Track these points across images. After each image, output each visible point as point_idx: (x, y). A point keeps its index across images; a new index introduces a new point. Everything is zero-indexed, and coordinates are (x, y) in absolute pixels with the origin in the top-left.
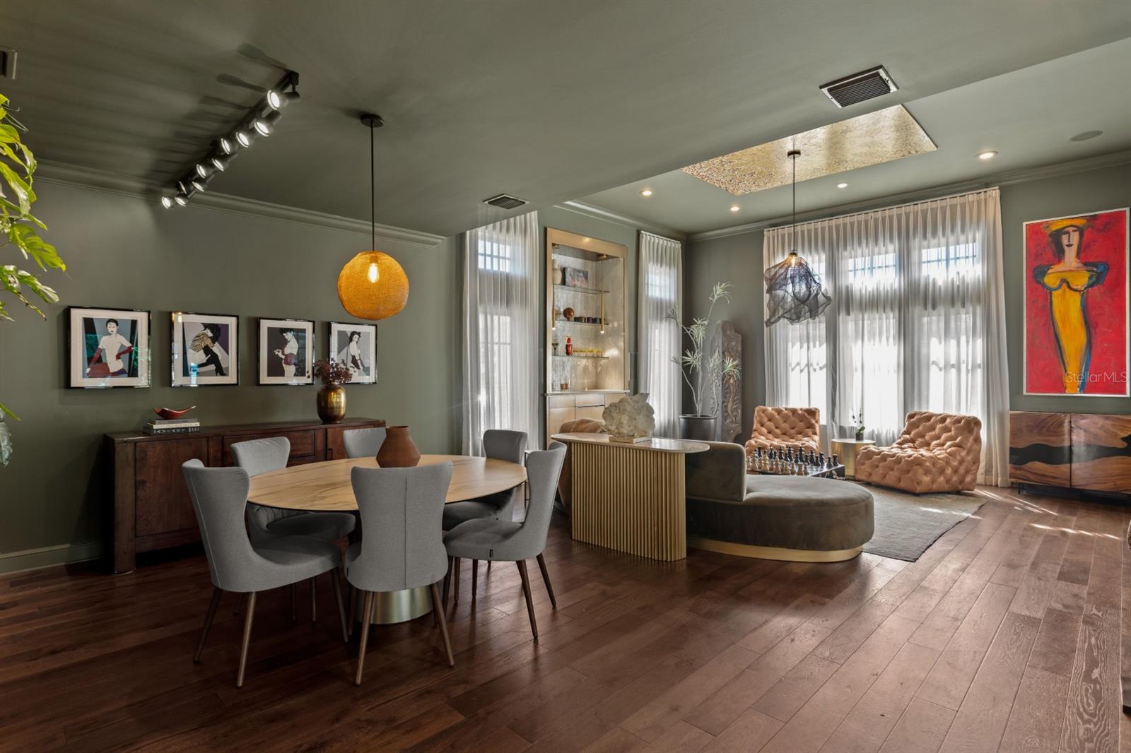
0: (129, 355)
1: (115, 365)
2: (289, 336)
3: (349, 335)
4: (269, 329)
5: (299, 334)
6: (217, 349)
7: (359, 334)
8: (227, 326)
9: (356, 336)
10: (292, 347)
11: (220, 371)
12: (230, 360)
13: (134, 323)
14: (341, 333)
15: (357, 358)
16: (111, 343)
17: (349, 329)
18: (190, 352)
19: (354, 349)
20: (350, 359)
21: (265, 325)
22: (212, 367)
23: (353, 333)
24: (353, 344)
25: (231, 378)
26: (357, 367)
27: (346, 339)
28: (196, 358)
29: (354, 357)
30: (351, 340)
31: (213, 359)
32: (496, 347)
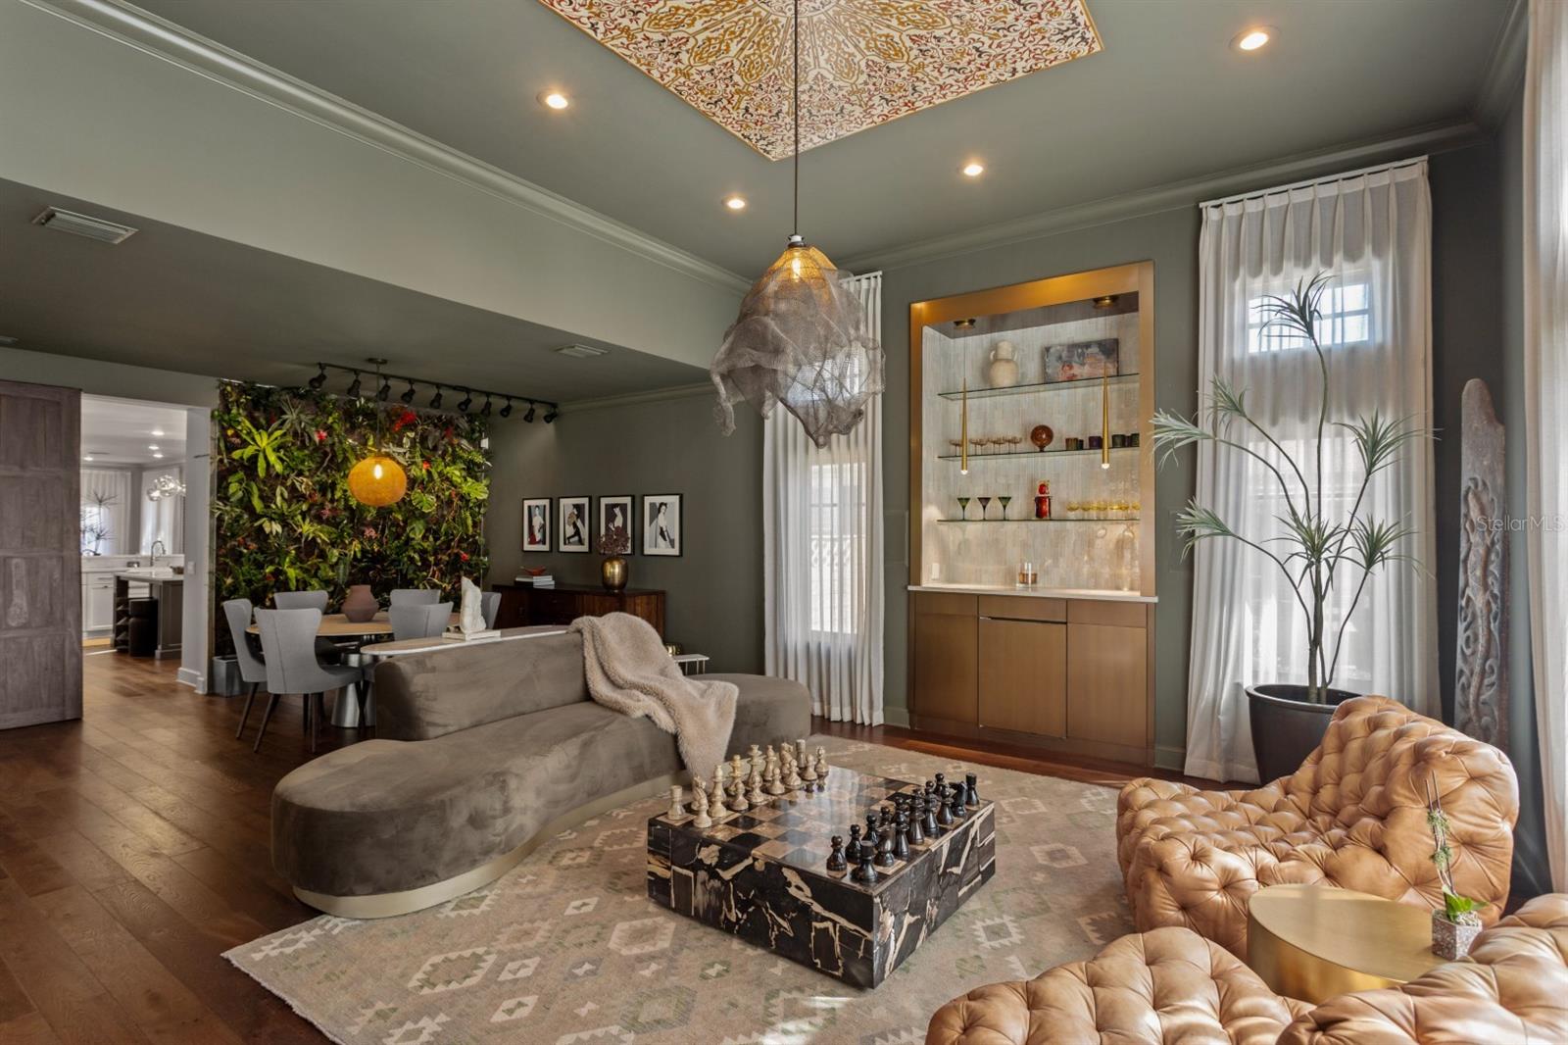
0: (543, 527)
1: (538, 536)
2: (617, 511)
3: (658, 505)
4: (606, 505)
5: (623, 507)
6: (579, 524)
7: (666, 505)
8: (584, 505)
9: (664, 507)
10: (619, 522)
11: (581, 542)
12: (585, 532)
13: (545, 506)
14: (652, 505)
15: (664, 529)
16: (537, 521)
17: (657, 500)
18: (567, 526)
19: (661, 520)
20: (659, 530)
21: (604, 501)
22: (576, 538)
23: (661, 504)
24: (661, 516)
25: (585, 548)
26: (665, 539)
27: (656, 511)
28: (570, 531)
29: (661, 529)
30: (659, 512)
31: (577, 533)
32: (815, 510)
